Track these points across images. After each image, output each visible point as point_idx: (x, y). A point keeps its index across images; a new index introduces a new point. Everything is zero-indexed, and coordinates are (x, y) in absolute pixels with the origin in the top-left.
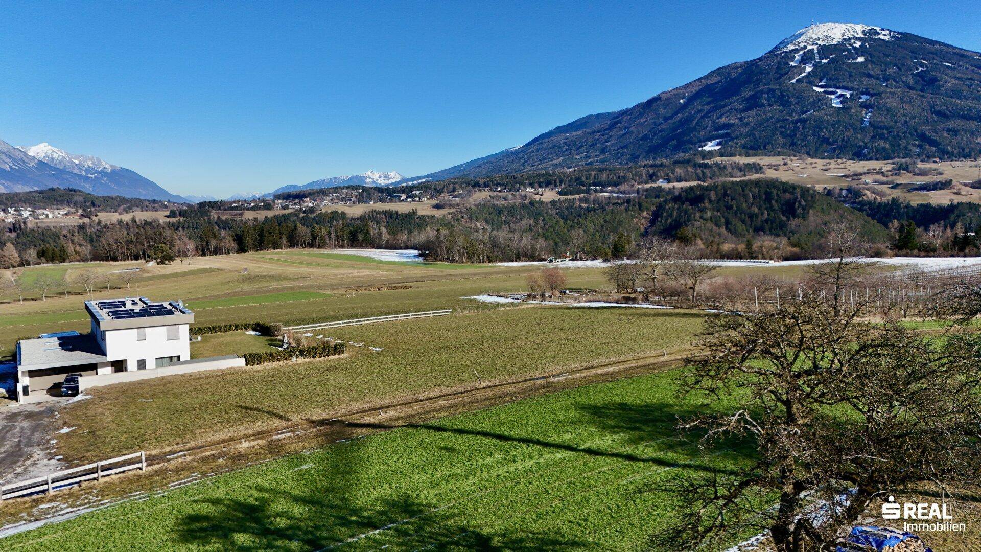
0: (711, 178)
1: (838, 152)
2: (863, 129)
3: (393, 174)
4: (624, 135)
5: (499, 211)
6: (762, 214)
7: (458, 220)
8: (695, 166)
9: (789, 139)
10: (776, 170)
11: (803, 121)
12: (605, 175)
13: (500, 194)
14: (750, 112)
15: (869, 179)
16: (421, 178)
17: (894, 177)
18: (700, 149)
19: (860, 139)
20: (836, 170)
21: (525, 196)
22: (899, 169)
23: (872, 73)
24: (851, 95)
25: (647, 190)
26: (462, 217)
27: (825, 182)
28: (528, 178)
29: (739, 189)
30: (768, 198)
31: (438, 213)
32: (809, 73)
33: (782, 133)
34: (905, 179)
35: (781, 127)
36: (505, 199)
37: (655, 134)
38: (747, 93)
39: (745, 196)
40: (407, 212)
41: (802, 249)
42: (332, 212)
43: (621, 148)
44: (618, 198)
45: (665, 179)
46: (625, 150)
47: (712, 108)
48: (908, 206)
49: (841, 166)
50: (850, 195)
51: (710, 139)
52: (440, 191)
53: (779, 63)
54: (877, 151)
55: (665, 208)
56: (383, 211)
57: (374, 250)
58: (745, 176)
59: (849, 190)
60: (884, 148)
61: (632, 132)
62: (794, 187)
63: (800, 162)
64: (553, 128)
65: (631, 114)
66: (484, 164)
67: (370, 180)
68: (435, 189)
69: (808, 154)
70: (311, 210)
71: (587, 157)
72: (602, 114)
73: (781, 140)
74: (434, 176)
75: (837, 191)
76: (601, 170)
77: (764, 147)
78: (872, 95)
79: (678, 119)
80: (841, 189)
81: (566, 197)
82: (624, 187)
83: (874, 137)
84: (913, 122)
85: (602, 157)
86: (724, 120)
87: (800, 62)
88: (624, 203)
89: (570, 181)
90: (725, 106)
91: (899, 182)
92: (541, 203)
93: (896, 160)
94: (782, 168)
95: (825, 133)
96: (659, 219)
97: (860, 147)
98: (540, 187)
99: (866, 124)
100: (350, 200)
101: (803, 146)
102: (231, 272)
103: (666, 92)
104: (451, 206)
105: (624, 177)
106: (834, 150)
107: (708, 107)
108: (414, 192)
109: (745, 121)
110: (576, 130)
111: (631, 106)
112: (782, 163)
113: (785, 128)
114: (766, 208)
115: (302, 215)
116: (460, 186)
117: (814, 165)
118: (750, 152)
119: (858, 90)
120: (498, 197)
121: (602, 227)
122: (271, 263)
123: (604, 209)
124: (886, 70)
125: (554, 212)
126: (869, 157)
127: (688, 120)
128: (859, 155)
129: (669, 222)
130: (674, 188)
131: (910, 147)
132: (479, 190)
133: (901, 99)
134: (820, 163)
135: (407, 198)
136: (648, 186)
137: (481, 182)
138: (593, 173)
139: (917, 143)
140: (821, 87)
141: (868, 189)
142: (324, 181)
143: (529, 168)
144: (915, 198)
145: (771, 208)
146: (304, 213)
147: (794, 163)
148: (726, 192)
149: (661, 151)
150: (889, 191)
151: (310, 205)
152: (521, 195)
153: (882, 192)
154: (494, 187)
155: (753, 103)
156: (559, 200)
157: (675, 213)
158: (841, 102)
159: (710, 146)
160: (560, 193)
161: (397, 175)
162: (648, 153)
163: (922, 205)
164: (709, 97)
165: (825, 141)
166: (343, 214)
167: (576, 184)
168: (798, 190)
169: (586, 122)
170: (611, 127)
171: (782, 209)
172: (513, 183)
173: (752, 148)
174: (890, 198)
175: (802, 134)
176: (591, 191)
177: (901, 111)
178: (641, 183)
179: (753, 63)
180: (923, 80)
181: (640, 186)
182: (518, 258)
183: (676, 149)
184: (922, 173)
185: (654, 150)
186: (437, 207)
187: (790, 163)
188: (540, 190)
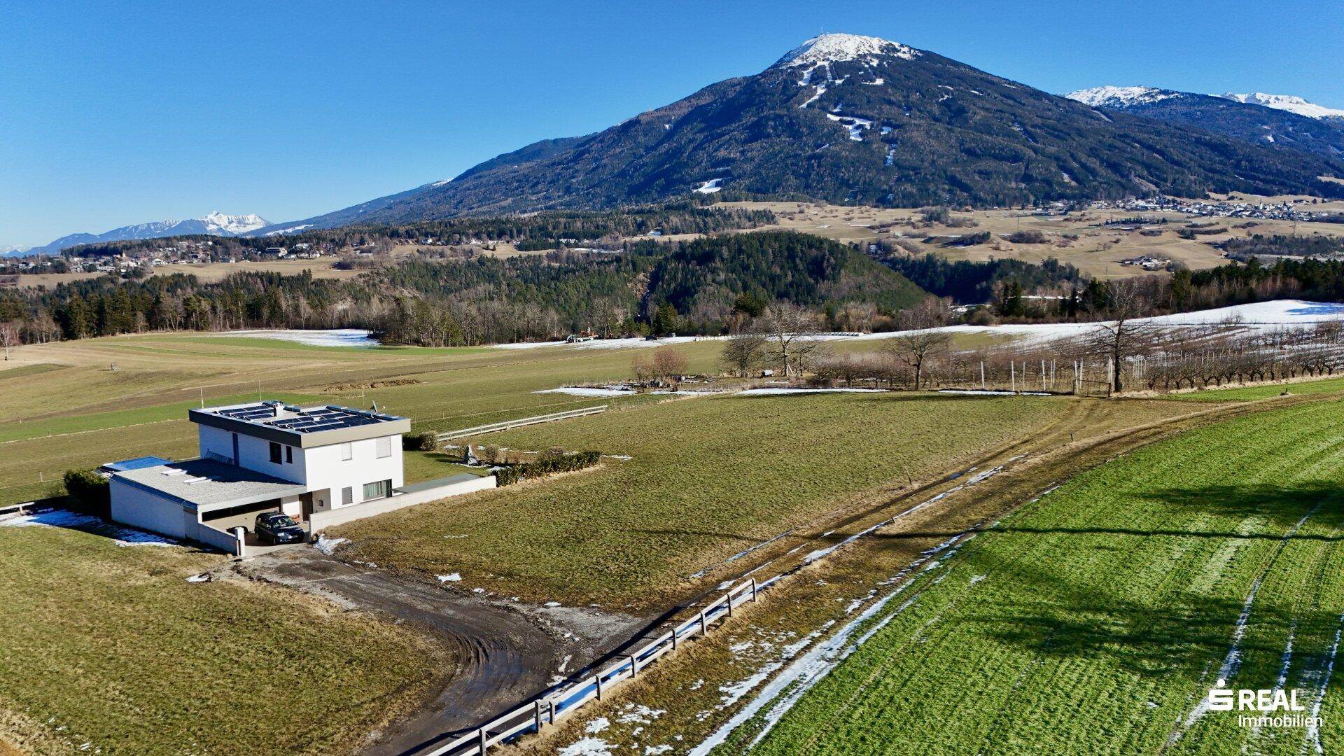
0: (714, 230)
1: (859, 197)
2: (886, 169)
3: (251, 218)
4: (594, 169)
5: (435, 272)
6: (786, 276)
7: (374, 285)
8: (693, 212)
9: (803, 180)
10: (791, 219)
11: (818, 157)
12: (579, 224)
13: (432, 247)
14: (754, 144)
15: (897, 232)
16: (298, 223)
17: (927, 229)
18: (695, 191)
19: (886, 181)
20: (860, 220)
21: (471, 251)
22: (930, 219)
23: (893, 98)
24: (872, 126)
25: (636, 244)
26: (381, 282)
27: (849, 234)
28: (470, 227)
29: (755, 243)
30: (792, 256)
31: (343, 276)
32: (822, 95)
33: (794, 172)
34: (938, 231)
35: (792, 164)
36: (442, 255)
37: (636, 170)
38: (749, 118)
39: (764, 253)
40: (295, 274)
41: (893, 317)
42: (174, 276)
43: (593, 187)
44: (599, 254)
45: (657, 230)
46: (598, 190)
47: (706, 137)
48: (945, 264)
49: (865, 215)
50: (879, 252)
51: (707, 178)
52: (341, 244)
53: (785, 81)
54: (904, 197)
55: (666, 269)
56: (257, 274)
57: (289, 331)
58: (755, 226)
59: (879, 245)
60: (911, 194)
61: (605, 166)
62: (821, 241)
63: (818, 209)
64: (495, 156)
65: (602, 141)
66: (397, 204)
67: (215, 227)
68: (333, 241)
69: (826, 198)
70: (137, 273)
71: (547, 198)
72: (562, 139)
73: (793, 181)
74: (319, 222)
75: (865, 246)
76: (573, 217)
77: (774, 188)
78: (895, 127)
79: (663, 150)
80: (869, 244)
81: (530, 253)
82: (605, 240)
83: (898, 180)
84: (941, 162)
85: (567, 198)
86: (722, 153)
87: (810, 82)
88: (612, 262)
89: (531, 231)
90: (723, 135)
91: (932, 235)
92: (495, 261)
93: (926, 208)
94: (798, 216)
95: (844, 174)
96: (660, 283)
97: (884, 191)
98: (491, 238)
99: (889, 162)
100: (196, 257)
101: (819, 190)
102: (85, 369)
103: (647, 114)
104: (362, 265)
105: (605, 227)
106: (855, 195)
107: (700, 136)
108: (299, 245)
109: (749, 155)
110: (528, 161)
111: (599, 130)
112: (797, 210)
113: (797, 165)
114: (790, 268)
115: (122, 280)
116: (371, 235)
117: (835, 214)
118: (759, 195)
119: (878, 119)
120: (432, 254)
121: (588, 293)
122: (140, 354)
123: (586, 270)
124: (908, 96)
125: (514, 273)
126: (894, 204)
127: (679, 151)
128: (883, 202)
129: (672, 286)
130: (670, 242)
131: (940, 192)
132: (400, 241)
133: (928, 133)
134: (842, 211)
135: (290, 253)
136: (637, 239)
137: (402, 230)
138: (563, 220)
139: (946, 187)
140: (837, 114)
141: (898, 244)
142: (136, 228)
143: (465, 212)
144: (952, 254)
145: (795, 269)
146: (124, 277)
147: (812, 210)
148: (740, 247)
149: (646, 193)
150: (923, 246)
151: (133, 264)
152: (464, 250)
153: (915, 247)
154: (422, 238)
155: (756, 132)
156: (520, 256)
157: (680, 275)
158: (861, 135)
159: (708, 188)
160: (519, 248)
161: (258, 220)
162: (629, 194)
163: (959, 263)
164: (701, 122)
165: (845, 183)
166: (192, 278)
167: (538, 235)
168: (825, 245)
169: (540, 150)
170: (578, 157)
171: (808, 269)
172: (450, 232)
173: (759, 191)
174: (924, 254)
175: (818, 173)
176: (563, 246)
177: (928, 149)
178: (628, 234)
179: (753, 80)
180: (950, 111)
181: (627, 239)
182: (520, 338)
183: (664, 191)
184: (956, 224)
185: (636, 192)
186: (341, 266)
187: (806, 211)
188: (490, 242)
